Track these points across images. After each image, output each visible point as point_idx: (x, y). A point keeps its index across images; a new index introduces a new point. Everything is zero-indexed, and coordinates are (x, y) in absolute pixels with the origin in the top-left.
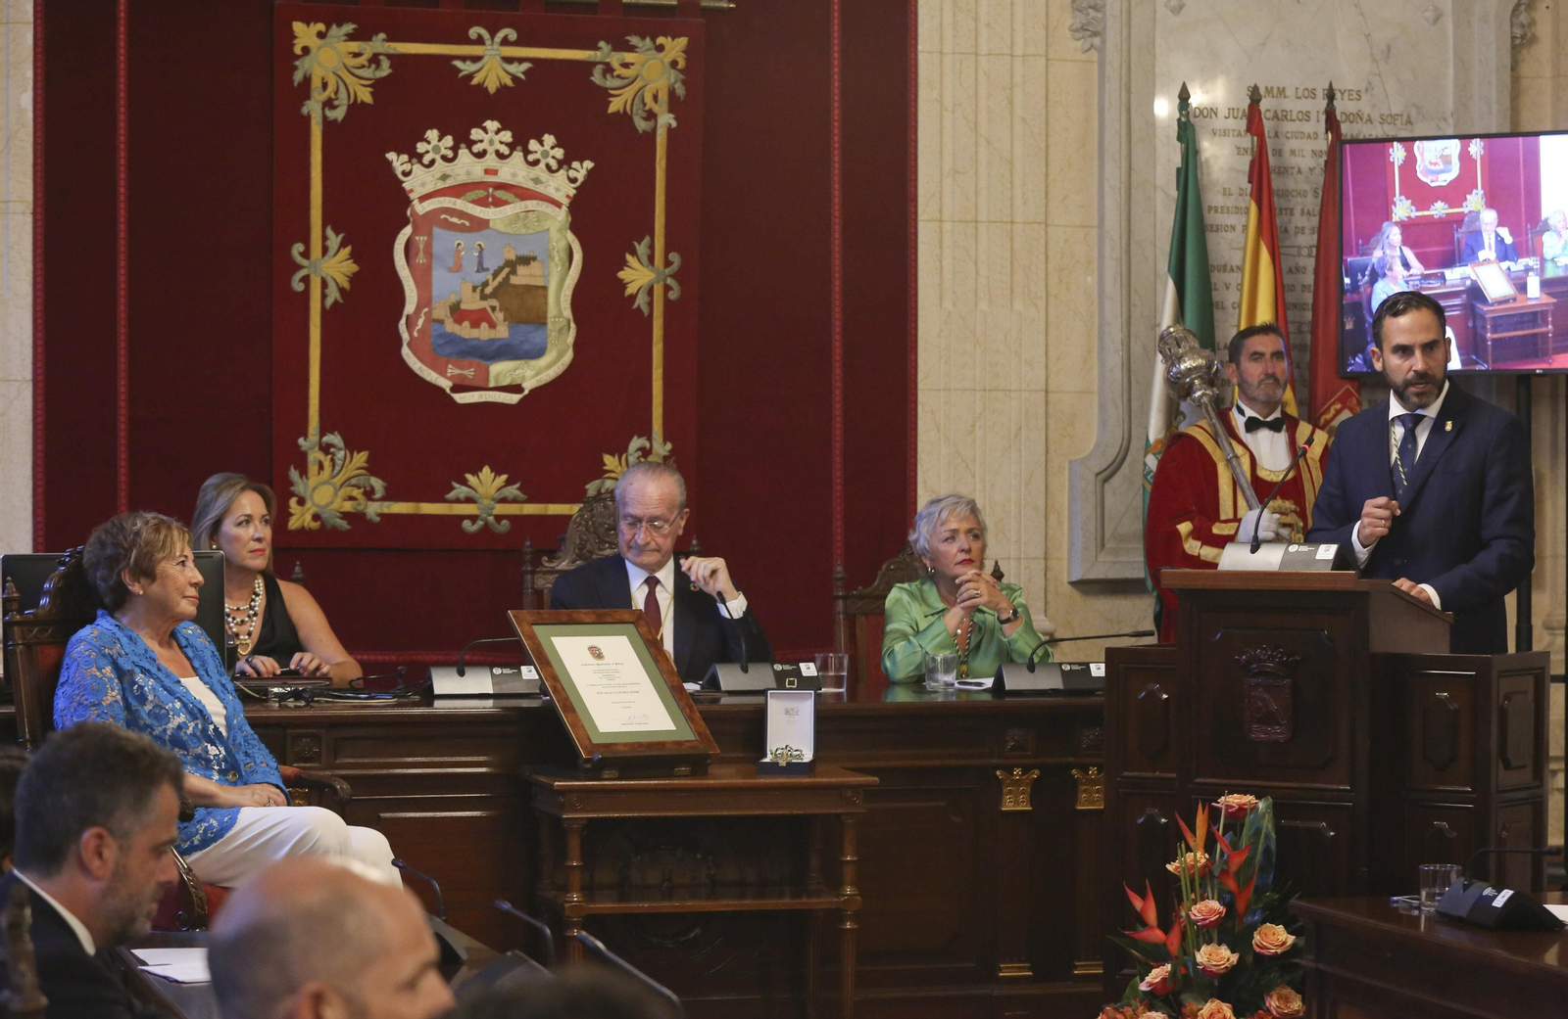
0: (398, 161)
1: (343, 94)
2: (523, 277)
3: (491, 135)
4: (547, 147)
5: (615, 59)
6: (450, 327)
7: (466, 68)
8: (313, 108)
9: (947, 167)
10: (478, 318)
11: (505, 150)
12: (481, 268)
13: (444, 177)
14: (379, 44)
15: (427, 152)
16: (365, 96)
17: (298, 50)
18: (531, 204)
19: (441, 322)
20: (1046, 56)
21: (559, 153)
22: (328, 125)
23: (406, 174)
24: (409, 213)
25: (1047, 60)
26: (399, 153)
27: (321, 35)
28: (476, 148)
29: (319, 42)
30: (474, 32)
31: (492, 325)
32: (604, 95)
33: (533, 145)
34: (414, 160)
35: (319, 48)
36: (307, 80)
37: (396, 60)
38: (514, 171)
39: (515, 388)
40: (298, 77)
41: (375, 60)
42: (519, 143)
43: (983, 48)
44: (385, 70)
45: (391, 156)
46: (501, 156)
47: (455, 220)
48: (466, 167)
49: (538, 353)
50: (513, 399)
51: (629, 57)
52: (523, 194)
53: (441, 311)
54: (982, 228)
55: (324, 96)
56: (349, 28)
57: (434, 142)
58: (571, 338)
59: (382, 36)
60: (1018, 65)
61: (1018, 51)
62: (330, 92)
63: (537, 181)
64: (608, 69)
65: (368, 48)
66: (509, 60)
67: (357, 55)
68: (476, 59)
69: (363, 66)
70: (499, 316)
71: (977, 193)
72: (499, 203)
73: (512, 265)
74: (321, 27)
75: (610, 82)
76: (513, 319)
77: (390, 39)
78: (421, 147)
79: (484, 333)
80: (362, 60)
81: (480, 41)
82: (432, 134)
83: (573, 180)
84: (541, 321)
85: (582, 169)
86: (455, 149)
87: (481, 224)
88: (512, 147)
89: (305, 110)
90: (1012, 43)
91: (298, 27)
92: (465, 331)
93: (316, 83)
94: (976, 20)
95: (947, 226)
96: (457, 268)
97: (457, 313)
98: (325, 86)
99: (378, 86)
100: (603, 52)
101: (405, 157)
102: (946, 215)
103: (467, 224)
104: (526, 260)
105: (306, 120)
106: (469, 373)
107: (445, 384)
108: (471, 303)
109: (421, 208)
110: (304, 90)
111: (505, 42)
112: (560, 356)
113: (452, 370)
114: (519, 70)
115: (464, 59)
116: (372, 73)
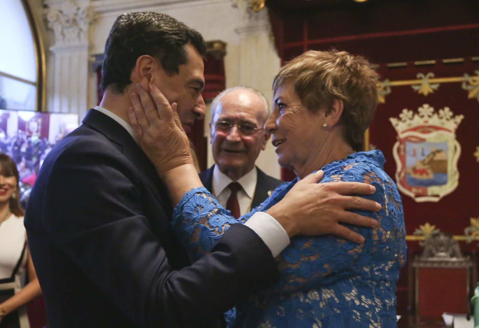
0: (393, 121)
2: (438, 157)
3: (426, 109)
4: (446, 112)
5: (470, 79)
6: (413, 175)
7: (416, 88)
10: (422, 172)
11: (431, 114)
12: (423, 155)
13: (410, 125)
14: (387, 83)
15: (404, 117)
16: (383, 101)
18: (441, 132)
19: (409, 174)
21: (451, 114)
24: (397, 138)
26: (394, 117)
28: (421, 114)
30: (420, 75)
31: (427, 174)
32: (466, 92)
33: (441, 112)
34: (399, 120)
37: (393, 88)
38: (434, 121)
39: (437, 196)
41: (385, 88)
42: (436, 111)
44: (389, 91)
45: (391, 119)
46: (429, 116)
47: (414, 139)
48: (417, 121)
49: (444, 183)
50: (436, 200)
51: (475, 78)
52: (437, 128)
53: (409, 170)
57: (406, 114)
58: (457, 177)
59: (387, 80)
63: (443, 124)
64: (468, 83)
65: (383, 85)
66: (431, 84)
68: (419, 85)
69: (381, 91)
70: (430, 171)
72: (429, 132)
73: (434, 153)
75: (469, 88)
76: (435, 171)
77: (390, 81)
78: (401, 116)
79: (424, 177)
80: (381, 89)
81: (421, 78)
82: (405, 111)
83: (456, 123)
84: (445, 172)
85: (459, 119)
86: (413, 115)
87: (422, 140)
88: (434, 113)
92: (418, 177)
96: (414, 155)
97: (415, 170)
99: (387, 97)
100: (466, 78)
101: (396, 119)
103: (417, 140)
104: (439, 151)
106: (420, 191)
107: (412, 195)
108: (420, 167)
109: (402, 136)
111: (430, 78)
112: (453, 184)
113: (414, 190)
114: (435, 87)
115: (416, 85)
116: (385, 93)
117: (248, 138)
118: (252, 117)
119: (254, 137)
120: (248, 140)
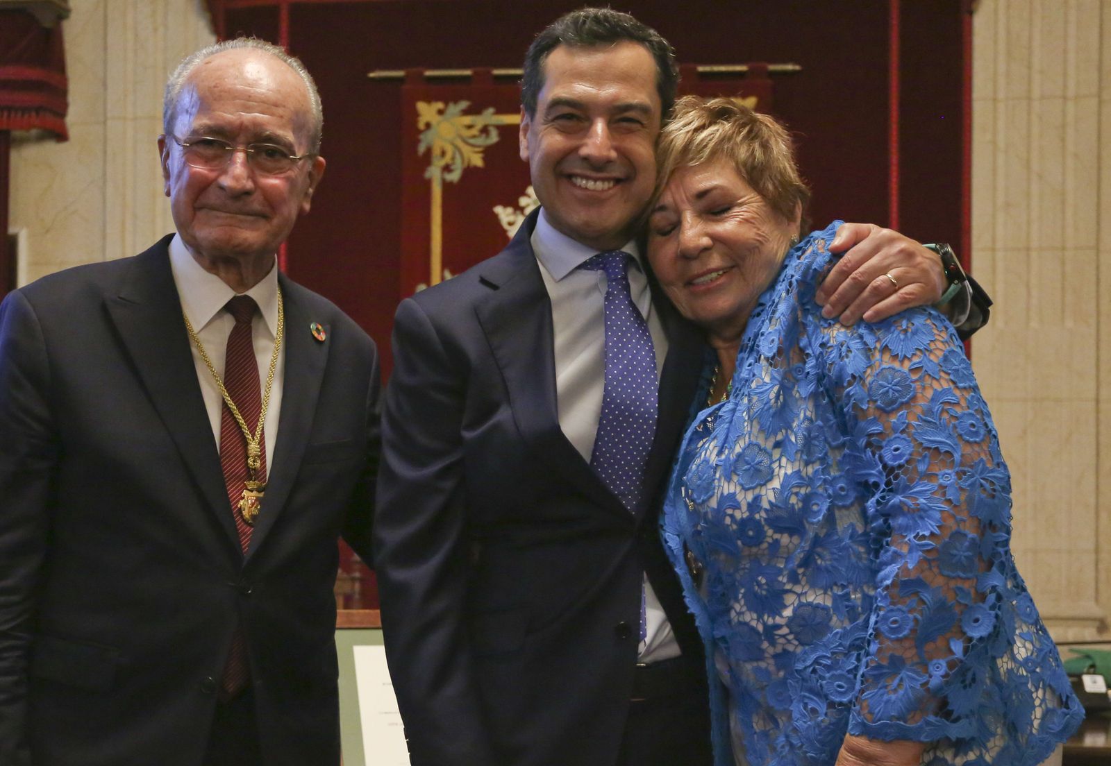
0: (504, 213)
1: (458, 161)
8: (434, 173)
9: (1000, 200)
14: (490, 117)
15: (528, 205)
16: (477, 161)
17: (421, 126)
20: (1099, 96)
22: (447, 186)
23: (511, 224)
25: (1100, 103)
26: (505, 205)
27: (441, 112)
29: (439, 118)
34: (518, 212)
35: (439, 123)
36: (429, 151)
37: (504, 130)
40: (422, 149)
41: (485, 130)
43: (1036, 93)
44: (494, 138)
45: (499, 210)
54: (1034, 254)
55: (443, 163)
56: (464, 104)
57: (535, 196)
59: (491, 110)
60: (1071, 106)
61: (1071, 92)
62: (447, 159)
65: (479, 121)
67: (470, 127)
69: (474, 137)
71: (1029, 223)
74: (440, 105)
77: (499, 111)
78: (522, 201)
80: (475, 131)
89: (427, 175)
90: (1065, 86)
91: (421, 106)
93: (436, 152)
94: (1029, 67)
95: (1000, 255)
98: (443, 154)
99: (488, 152)
101: (510, 210)
102: (999, 244)
105: (428, 184)
110: (427, 159)
116: (483, 141)
117: (273, 181)
118: (283, 127)
119: (288, 179)
120: (274, 186)
